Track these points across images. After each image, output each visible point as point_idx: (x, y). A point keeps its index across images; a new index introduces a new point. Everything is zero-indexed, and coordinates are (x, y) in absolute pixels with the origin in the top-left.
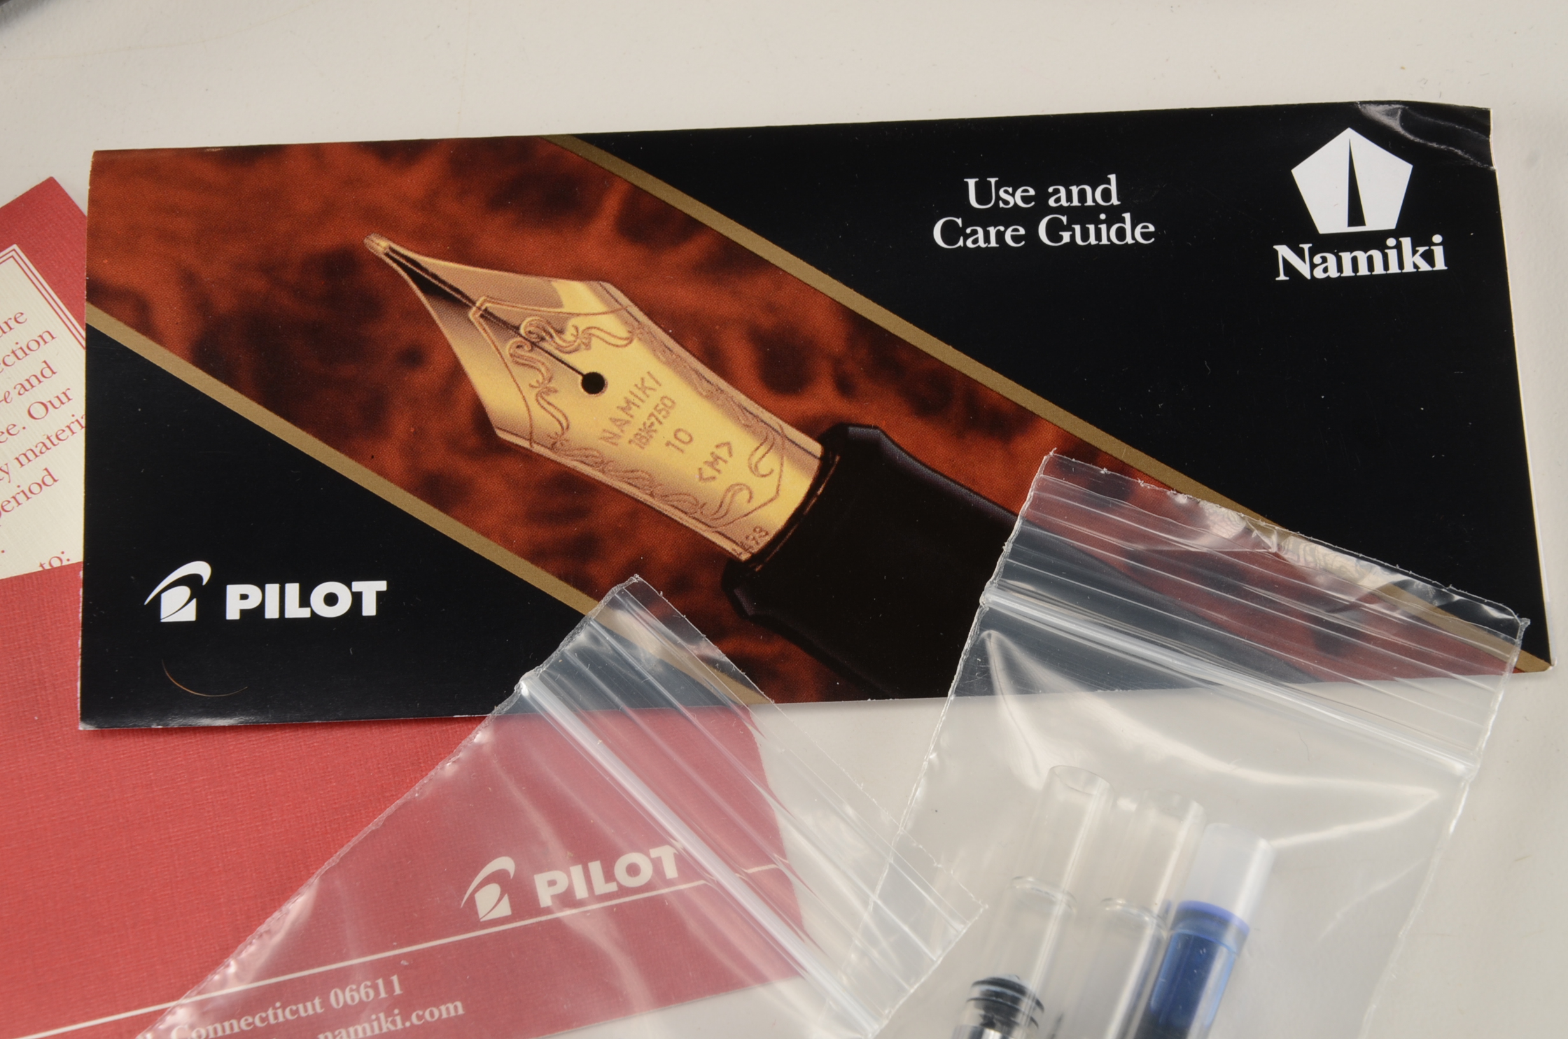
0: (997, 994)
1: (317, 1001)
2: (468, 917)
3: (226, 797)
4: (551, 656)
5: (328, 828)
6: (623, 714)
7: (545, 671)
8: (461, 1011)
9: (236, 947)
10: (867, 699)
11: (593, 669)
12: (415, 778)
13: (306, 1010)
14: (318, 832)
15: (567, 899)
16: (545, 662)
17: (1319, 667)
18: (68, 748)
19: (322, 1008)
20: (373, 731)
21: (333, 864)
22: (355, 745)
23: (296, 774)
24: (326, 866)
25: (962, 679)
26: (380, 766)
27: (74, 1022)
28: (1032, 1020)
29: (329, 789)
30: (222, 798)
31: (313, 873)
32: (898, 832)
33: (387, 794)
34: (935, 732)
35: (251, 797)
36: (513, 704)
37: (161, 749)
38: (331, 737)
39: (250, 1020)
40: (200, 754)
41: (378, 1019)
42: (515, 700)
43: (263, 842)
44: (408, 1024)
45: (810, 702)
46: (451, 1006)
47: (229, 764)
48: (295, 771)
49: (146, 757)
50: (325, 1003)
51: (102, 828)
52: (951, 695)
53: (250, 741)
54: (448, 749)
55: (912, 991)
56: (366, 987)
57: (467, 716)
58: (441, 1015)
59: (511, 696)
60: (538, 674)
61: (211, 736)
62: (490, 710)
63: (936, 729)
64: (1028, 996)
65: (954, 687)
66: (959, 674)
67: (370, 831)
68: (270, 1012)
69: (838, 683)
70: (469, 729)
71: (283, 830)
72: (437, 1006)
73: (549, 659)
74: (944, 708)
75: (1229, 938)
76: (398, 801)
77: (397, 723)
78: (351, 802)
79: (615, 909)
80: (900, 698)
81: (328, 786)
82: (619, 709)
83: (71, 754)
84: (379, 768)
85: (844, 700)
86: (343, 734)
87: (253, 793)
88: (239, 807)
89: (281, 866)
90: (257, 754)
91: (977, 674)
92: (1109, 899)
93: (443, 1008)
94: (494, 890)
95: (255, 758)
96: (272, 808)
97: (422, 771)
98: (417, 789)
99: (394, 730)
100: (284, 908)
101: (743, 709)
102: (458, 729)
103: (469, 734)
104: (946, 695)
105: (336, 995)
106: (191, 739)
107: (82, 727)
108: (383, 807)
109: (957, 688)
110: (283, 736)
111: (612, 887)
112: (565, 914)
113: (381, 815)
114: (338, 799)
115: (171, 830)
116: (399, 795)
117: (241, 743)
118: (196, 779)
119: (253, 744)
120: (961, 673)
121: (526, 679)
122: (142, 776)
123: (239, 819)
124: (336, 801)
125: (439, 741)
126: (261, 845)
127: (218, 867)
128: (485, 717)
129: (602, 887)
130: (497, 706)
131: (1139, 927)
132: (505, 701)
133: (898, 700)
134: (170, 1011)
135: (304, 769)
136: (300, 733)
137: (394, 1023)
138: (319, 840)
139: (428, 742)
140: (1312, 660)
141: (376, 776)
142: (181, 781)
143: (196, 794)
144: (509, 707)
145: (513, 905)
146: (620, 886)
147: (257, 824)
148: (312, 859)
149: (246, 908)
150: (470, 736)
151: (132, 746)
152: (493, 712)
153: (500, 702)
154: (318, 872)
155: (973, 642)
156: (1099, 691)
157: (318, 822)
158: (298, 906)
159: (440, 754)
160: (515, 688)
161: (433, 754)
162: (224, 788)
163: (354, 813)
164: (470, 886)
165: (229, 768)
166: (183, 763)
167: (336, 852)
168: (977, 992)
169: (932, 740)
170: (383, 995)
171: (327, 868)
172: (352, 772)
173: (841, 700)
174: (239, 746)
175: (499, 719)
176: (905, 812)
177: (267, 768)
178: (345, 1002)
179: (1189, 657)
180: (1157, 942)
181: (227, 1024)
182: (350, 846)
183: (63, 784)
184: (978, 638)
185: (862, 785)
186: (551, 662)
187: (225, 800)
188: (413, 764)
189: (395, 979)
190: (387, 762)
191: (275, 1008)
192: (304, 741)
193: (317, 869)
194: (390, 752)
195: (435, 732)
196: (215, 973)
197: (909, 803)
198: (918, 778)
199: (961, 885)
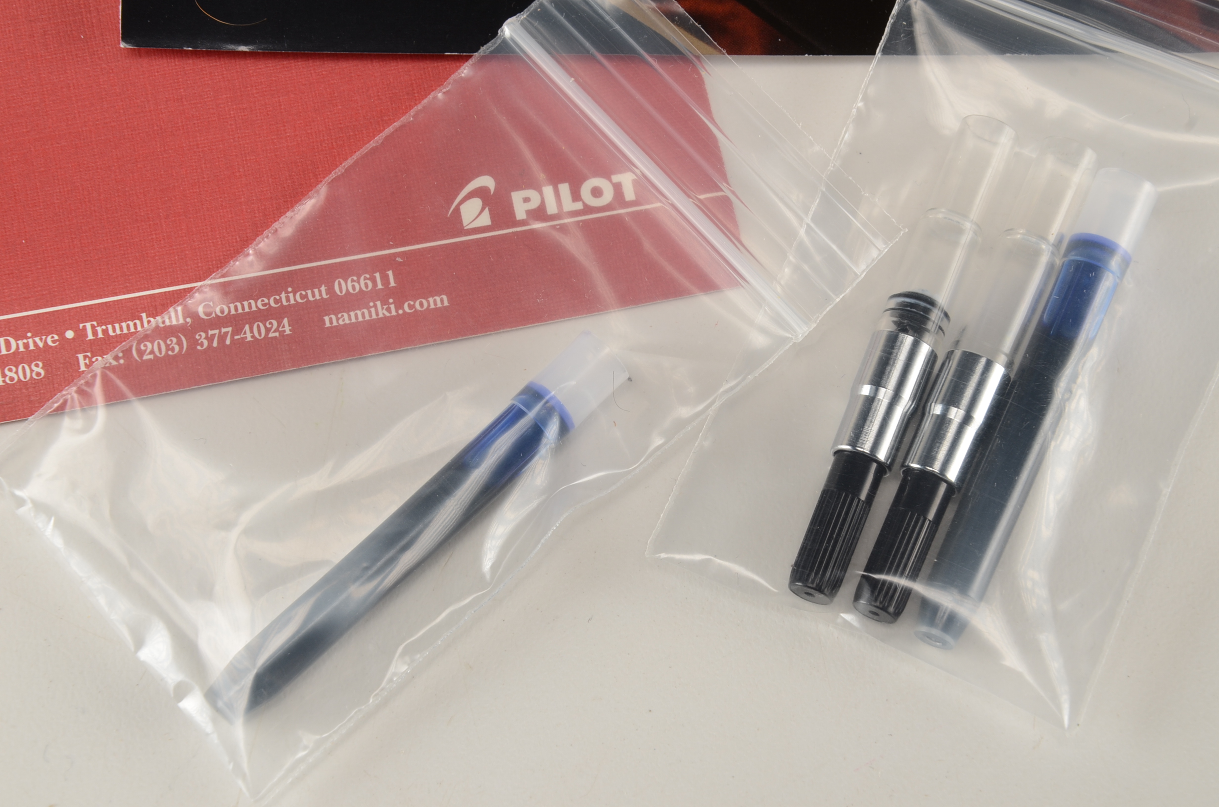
0: (912, 305)
1: (323, 288)
2: (454, 225)
3: (246, 113)
4: (531, 6)
5: (334, 144)
6: (593, 58)
7: (525, 18)
8: (446, 303)
9: (254, 240)
10: (804, 54)
11: (567, 17)
12: (410, 105)
13: (314, 296)
14: (325, 147)
15: (539, 213)
16: (525, 10)
17: (1203, 38)
18: (110, 64)
19: (327, 295)
20: (374, 64)
21: (339, 174)
22: (358, 76)
23: (307, 97)
24: (333, 175)
25: (889, 40)
26: (379, 94)
27: (116, 294)
28: (940, 328)
29: (335, 111)
30: (243, 114)
31: (321, 181)
32: (829, 168)
33: (386, 118)
34: (864, 84)
35: (268, 115)
36: (497, 45)
37: (191, 69)
38: (337, 67)
39: (266, 301)
40: (224, 76)
41: (375, 306)
42: (499, 41)
43: (279, 153)
44: (401, 312)
45: (755, 55)
46: (438, 299)
47: (249, 86)
48: (306, 94)
49: (178, 75)
50: (331, 290)
51: (140, 133)
52: (878, 53)
53: (267, 67)
54: (439, 82)
55: (838, 300)
56: (365, 279)
57: (456, 54)
58: (429, 305)
59: (495, 39)
60: (519, 21)
61: (233, 61)
62: (476, 50)
63: (865, 81)
64: (938, 307)
65: (881, 46)
66: (886, 35)
67: (371, 147)
68: (283, 295)
69: (780, 40)
70: (457, 67)
71: (295, 144)
72: (426, 298)
73: (529, 7)
74: (872, 64)
75: (1114, 263)
76: (395, 123)
77: (395, 58)
78: (354, 123)
79: (581, 224)
80: (833, 55)
81: (335, 109)
82: (589, 53)
83: (112, 69)
84: (379, 96)
85: (785, 55)
86: (347, 65)
87: (270, 111)
88: (257, 122)
89: (293, 174)
90: (273, 78)
91: (902, 36)
92: (1011, 229)
93: (431, 300)
94: (476, 204)
95: (271, 82)
96: (286, 124)
97: (416, 100)
98: (412, 114)
99: (392, 64)
100: (296, 208)
101: (698, 57)
102: (448, 66)
103: (457, 70)
104: (874, 53)
105: (340, 284)
106: (216, 62)
107: (123, 45)
108: (382, 128)
109: (884, 47)
110: (296, 64)
111: (579, 206)
112: (537, 226)
113: (381, 134)
114: (343, 120)
115: (199, 139)
116: (396, 120)
117: (260, 69)
118: (220, 97)
119: (270, 70)
120: (888, 35)
121: (509, 24)
122: (174, 91)
123: (257, 132)
124: (341, 122)
125: (431, 75)
126: (276, 155)
127: (239, 171)
128: (471, 56)
129: (569, 205)
130: (483, 46)
131: (1037, 253)
132: (490, 42)
133: (832, 56)
134: (198, 289)
135: (313, 93)
136: (311, 63)
137: (389, 310)
138: (326, 154)
139: (422, 75)
140: (1198, 33)
141: (376, 102)
142: (208, 97)
143: (220, 109)
144: (493, 48)
145: (493, 216)
146: (585, 205)
147: (273, 137)
148: (320, 170)
149: (263, 207)
150: (459, 71)
151: (165, 65)
152: (479, 51)
153: (486, 43)
154: (325, 180)
155: (900, 8)
156: (1008, 55)
157: (325, 138)
158: (307, 207)
159: (432, 87)
160: (499, 31)
161: (426, 86)
162: (245, 106)
163: (357, 133)
164: (455, 199)
165: (249, 89)
166: (209, 82)
167: (341, 164)
168: (893, 303)
169: (861, 91)
170: (380, 286)
171: (334, 177)
172: (355, 98)
173: (782, 55)
174: (258, 70)
175: (484, 59)
176: (835, 151)
177: (282, 91)
178: (347, 290)
179: (1088, 27)
180: (1051, 266)
181: (246, 303)
182: (354, 159)
183: (106, 94)
184: (904, 5)
185: (801, 124)
186: (531, 10)
187: (245, 115)
188: (408, 94)
189: (390, 273)
190: (386, 91)
191: (287, 292)
192: (314, 69)
193: (324, 178)
194: (388, 82)
195: (428, 67)
196: (237, 260)
197: (839, 143)
198: (848, 122)
199: (885, 211)
